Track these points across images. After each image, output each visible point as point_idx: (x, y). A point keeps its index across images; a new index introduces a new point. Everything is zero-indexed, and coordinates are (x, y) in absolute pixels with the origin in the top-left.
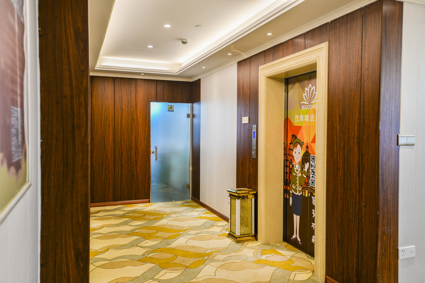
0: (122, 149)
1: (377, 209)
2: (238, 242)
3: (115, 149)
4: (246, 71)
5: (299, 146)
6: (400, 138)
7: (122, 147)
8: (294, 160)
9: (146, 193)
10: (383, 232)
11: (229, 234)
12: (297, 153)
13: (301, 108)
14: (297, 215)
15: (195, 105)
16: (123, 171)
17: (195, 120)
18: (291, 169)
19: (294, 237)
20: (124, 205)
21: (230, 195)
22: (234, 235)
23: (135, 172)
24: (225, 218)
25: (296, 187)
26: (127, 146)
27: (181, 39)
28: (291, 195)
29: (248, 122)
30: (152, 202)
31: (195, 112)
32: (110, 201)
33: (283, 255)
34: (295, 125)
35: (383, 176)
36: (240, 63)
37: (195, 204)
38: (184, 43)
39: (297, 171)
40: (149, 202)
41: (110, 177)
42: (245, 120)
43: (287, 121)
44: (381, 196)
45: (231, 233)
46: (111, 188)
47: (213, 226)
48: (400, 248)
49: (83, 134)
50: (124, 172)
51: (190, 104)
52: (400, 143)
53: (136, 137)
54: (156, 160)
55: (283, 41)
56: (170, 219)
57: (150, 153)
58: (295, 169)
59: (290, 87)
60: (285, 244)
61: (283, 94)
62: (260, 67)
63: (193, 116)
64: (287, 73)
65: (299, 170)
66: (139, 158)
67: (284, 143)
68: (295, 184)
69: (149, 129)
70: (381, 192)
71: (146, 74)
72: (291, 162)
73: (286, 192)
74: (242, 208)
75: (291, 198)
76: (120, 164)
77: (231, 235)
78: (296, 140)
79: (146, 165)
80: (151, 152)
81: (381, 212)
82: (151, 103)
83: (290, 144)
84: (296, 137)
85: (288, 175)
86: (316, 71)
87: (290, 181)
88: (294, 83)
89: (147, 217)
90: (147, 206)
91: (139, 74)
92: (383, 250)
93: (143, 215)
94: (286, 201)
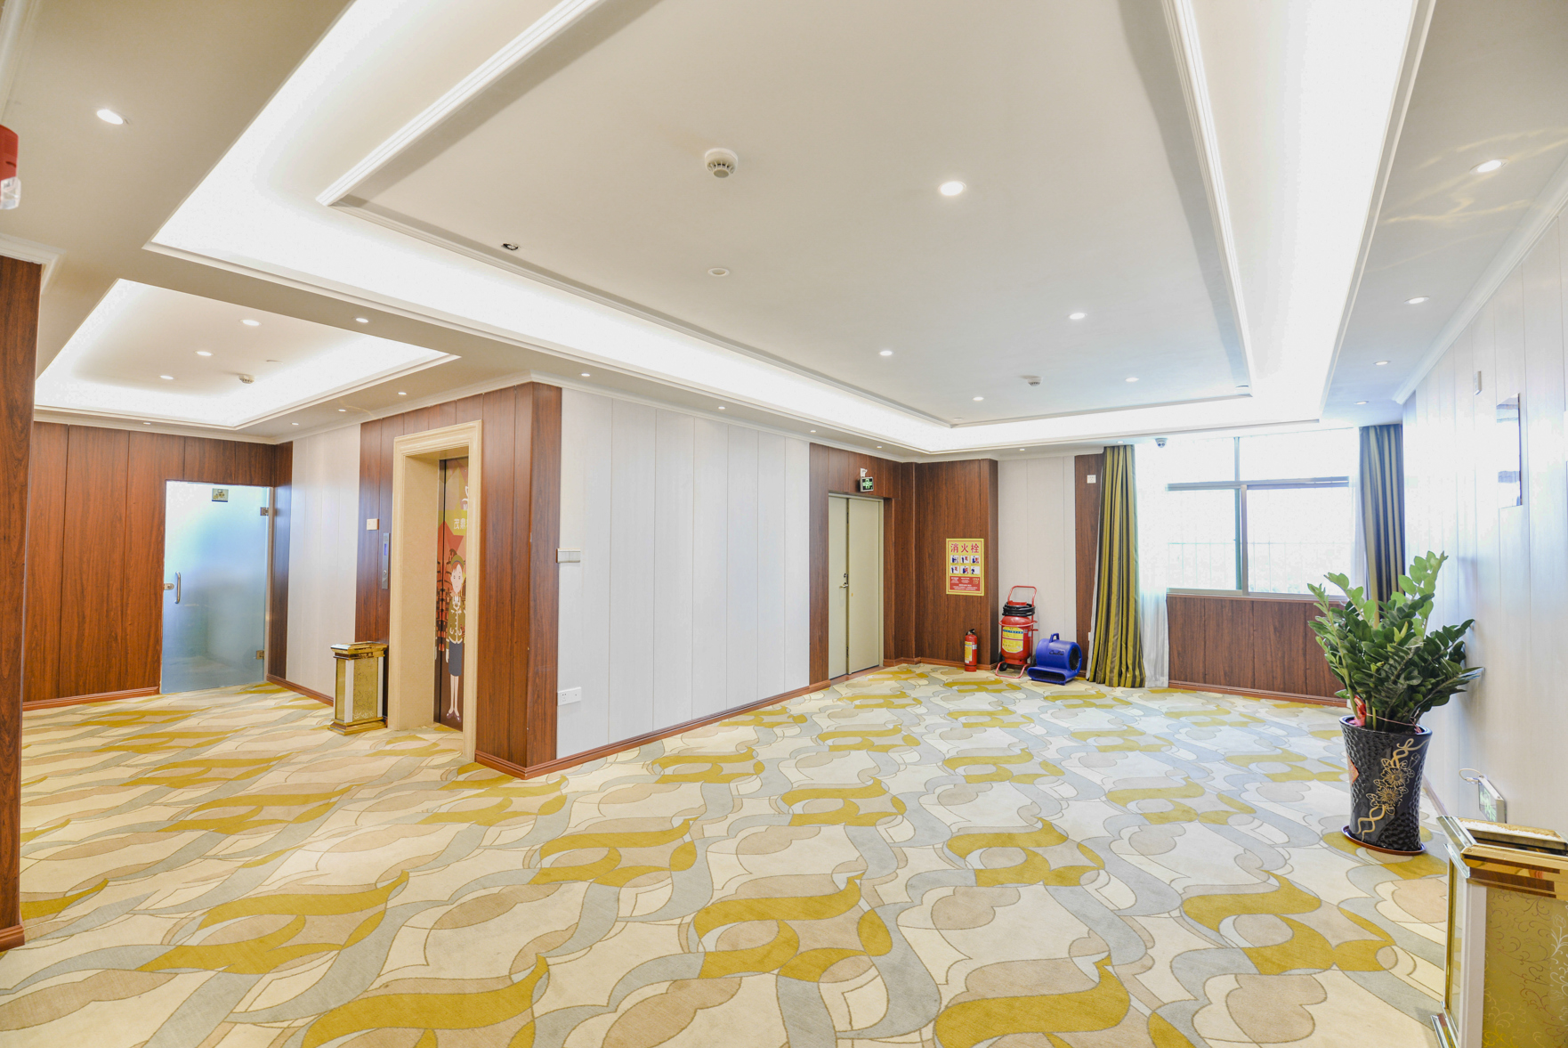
0: (84, 582)
1: (528, 644)
2: (347, 734)
3: (64, 582)
4: (375, 437)
5: (459, 566)
6: (559, 553)
7: (85, 577)
8: (452, 589)
9: (147, 674)
10: (536, 673)
11: (335, 724)
12: (457, 578)
13: (462, 508)
14: (455, 675)
15: (281, 491)
16: (84, 629)
17: (280, 521)
18: (447, 604)
19: (451, 711)
20: (86, 705)
21: (336, 654)
22: (341, 723)
23: (119, 631)
24: (328, 701)
25: (455, 631)
26: (97, 574)
27: (238, 374)
28: (448, 645)
29: (375, 528)
30: (164, 692)
31: (280, 505)
32: (44, 699)
33: (425, 740)
34: (455, 534)
35: (535, 601)
36: (364, 425)
37: (276, 687)
38: (244, 380)
39: (456, 606)
40: (157, 692)
41: (48, 645)
42: (372, 524)
43: (443, 528)
44: (533, 627)
45: (337, 721)
46: (48, 669)
47: (305, 717)
48: (559, 692)
49: (15, 550)
50: (87, 631)
51: (267, 489)
52: (559, 560)
53: (124, 552)
54: (177, 603)
55: (429, 405)
56: (207, 716)
57: (162, 588)
58: (454, 603)
59: (449, 472)
60: (438, 724)
61: (437, 484)
62: (397, 439)
63: (276, 512)
64: (445, 452)
65: (459, 604)
66: (130, 599)
67: (439, 563)
68: (454, 626)
69: (160, 539)
70: (532, 621)
71: (154, 424)
72: (448, 593)
73: (440, 641)
74: (357, 676)
75: (447, 650)
76: (78, 614)
77: (337, 725)
78: (455, 558)
79: (151, 614)
80: (166, 587)
81: (533, 648)
82: (168, 483)
83: (448, 563)
84: (455, 554)
85: (444, 614)
86: (467, 457)
87: (446, 623)
88: (454, 468)
89: (146, 719)
90: (150, 700)
91: (140, 423)
92: (536, 696)
93: (139, 717)
94: (441, 655)
